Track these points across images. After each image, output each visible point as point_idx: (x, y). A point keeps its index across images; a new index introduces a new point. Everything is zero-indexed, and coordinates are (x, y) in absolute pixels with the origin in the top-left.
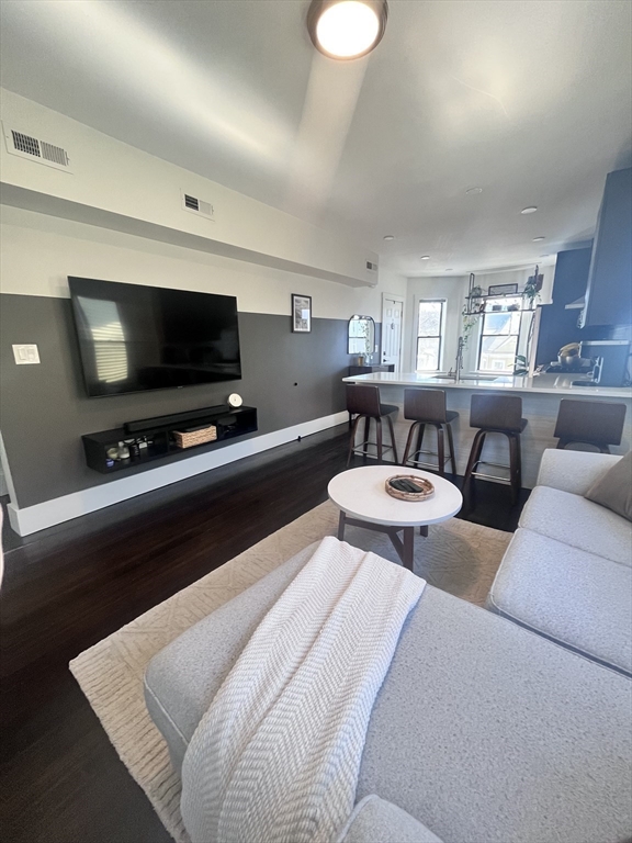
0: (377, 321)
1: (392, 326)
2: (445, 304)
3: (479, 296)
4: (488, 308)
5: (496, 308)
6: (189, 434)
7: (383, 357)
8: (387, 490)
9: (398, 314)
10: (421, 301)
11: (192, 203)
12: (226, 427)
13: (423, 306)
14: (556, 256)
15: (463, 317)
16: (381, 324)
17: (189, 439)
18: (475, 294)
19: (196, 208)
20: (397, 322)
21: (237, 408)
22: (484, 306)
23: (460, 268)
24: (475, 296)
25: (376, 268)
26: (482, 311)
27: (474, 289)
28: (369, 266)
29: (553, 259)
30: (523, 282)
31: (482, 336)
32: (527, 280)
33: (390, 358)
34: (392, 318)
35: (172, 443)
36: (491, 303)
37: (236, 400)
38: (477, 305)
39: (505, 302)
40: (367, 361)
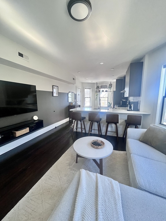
0: (75, 93)
1: (79, 95)
2: (91, 89)
3: (99, 88)
4: (101, 91)
5: (103, 91)
6: (19, 131)
7: (77, 103)
8: (92, 146)
9: (80, 91)
10: (85, 89)
11: (21, 55)
12: (32, 127)
13: (86, 90)
14: (116, 80)
15: (95, 93)
16: (76, 94)
17: (18, 133)
18: (98, 87)
19: (23, 57)
20: (80, 93)
21: (36, 120)
22: (100, 90)
23: (94, 81)
24: (98, 88)
25: (75, 80)
26: (100, 92)
27: (97, 86)
28: (74, 79)
29: (115, 80)
30: (108, 85)
31: (100, 97)
32: (109, 85)
33: (79, 103)
34: (78, 93)
35: (12, 136)
36: (101, 90)
37: (36, 118)
38: (98, 90)
39: (105, 90)
40: (73, 104)
